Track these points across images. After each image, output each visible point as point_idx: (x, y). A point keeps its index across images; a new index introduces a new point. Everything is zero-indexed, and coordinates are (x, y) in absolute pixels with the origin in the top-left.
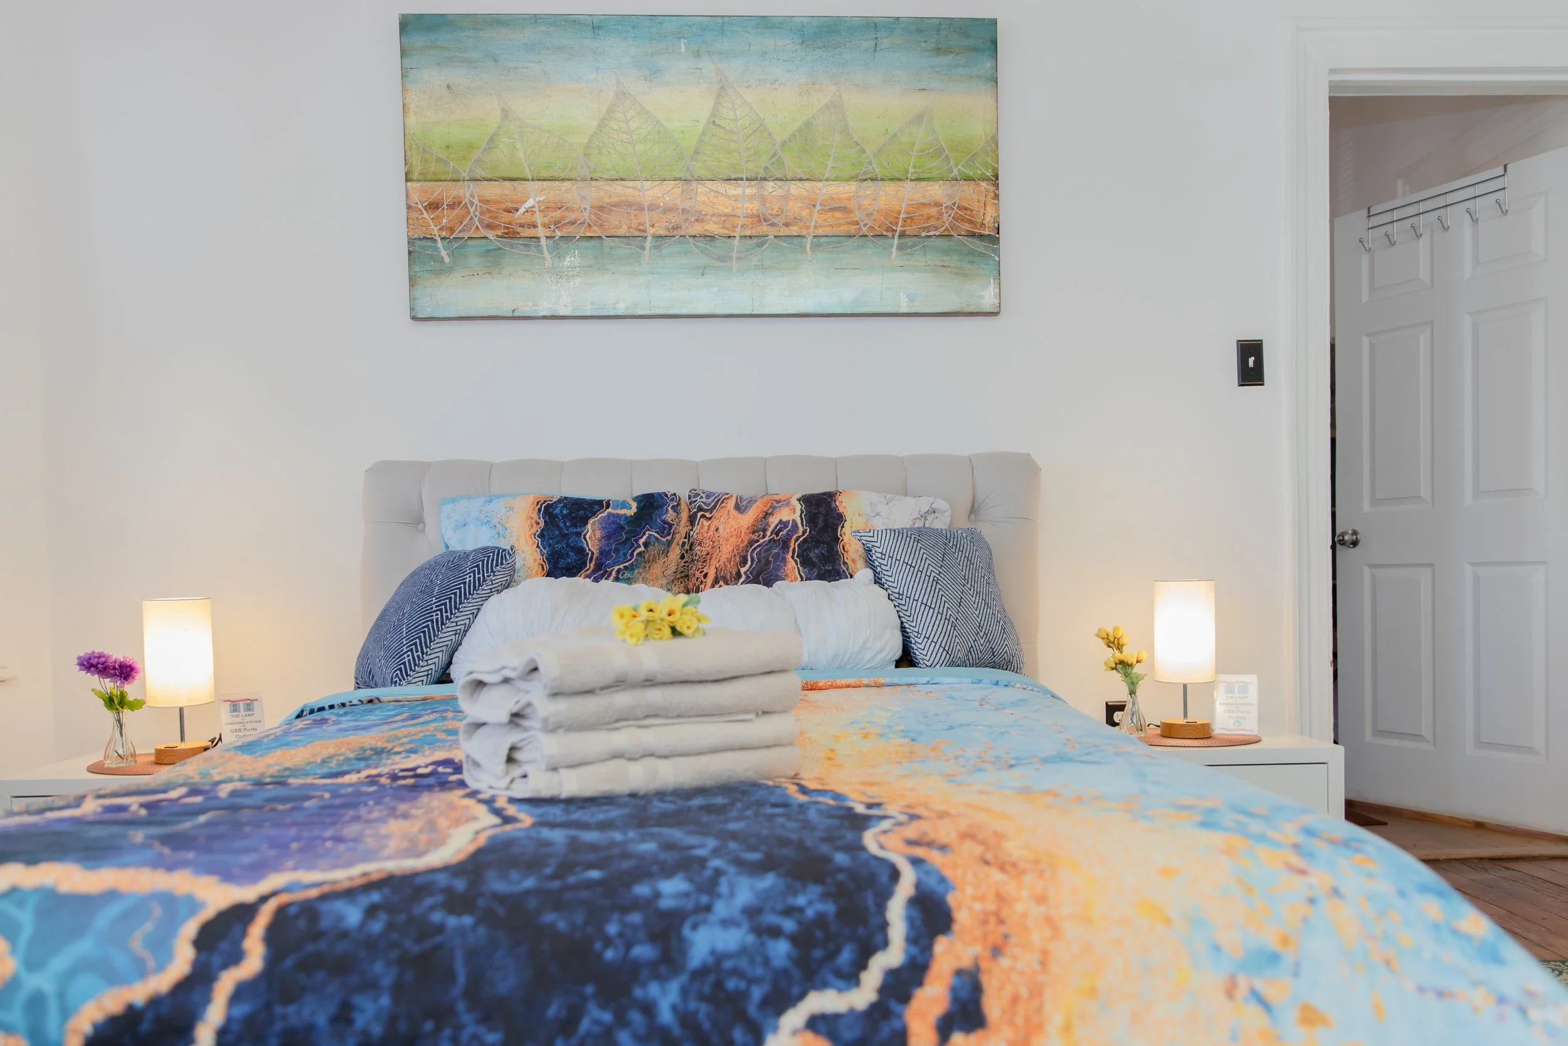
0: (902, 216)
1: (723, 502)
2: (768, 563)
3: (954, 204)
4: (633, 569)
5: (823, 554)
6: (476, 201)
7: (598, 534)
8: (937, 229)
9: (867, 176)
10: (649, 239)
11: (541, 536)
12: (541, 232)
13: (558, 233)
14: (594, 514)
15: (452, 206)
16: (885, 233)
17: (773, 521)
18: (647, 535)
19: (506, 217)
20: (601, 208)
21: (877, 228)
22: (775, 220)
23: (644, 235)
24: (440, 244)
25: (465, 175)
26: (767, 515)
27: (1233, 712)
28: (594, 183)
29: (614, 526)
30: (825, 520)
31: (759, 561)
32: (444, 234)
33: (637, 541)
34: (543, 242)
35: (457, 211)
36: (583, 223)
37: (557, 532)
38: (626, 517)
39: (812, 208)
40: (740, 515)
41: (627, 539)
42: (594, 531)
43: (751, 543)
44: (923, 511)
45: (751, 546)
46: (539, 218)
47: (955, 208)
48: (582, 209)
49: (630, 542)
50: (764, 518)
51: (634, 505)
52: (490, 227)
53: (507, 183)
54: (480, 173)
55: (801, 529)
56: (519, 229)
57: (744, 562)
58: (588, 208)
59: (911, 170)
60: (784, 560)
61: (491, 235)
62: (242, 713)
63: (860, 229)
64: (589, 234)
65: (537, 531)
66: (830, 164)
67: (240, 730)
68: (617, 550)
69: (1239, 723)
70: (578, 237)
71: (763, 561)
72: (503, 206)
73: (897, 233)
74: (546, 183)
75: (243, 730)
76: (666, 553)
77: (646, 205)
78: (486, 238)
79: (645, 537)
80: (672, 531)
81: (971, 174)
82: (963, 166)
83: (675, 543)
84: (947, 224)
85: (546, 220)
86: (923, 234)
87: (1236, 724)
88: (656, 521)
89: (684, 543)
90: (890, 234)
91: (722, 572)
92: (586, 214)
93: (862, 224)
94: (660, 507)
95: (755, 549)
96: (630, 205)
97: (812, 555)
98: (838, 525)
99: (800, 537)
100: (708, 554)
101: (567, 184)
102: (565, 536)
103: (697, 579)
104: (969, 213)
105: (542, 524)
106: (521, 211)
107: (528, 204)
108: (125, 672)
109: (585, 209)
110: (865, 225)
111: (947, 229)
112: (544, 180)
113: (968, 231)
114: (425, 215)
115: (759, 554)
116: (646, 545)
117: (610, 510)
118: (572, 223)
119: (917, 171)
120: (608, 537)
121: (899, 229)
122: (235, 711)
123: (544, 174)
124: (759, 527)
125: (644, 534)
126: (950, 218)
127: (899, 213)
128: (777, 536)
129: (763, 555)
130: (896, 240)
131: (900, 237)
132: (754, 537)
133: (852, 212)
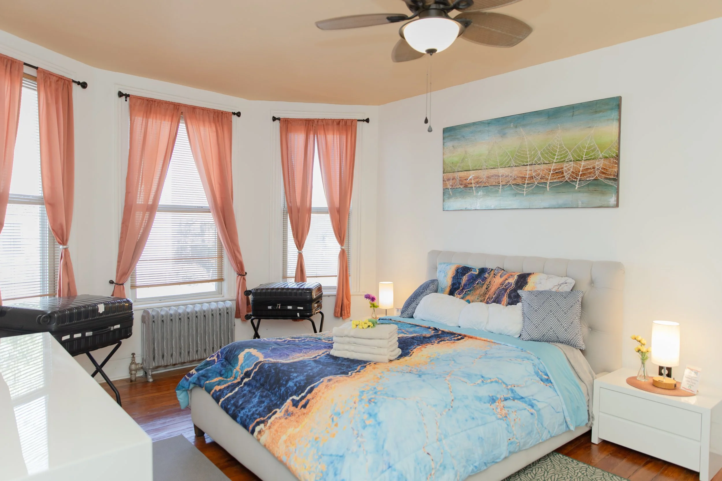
0: (581, 173)
1: (498, 274)
2: (500, 295)
3: (600, 168)
4: (470, 291)
5: (515, 295)
6: (458, 178)
7: (466, 279)
8: (593, 177)
9: (568, 160)
10: (501, 186)
11: (453, 278)
12: (473, 185)
13: (477, 186)
14: (468, 272)
15: (453, 179)
16: (574, 180)
17: (507, 282)
19: (465, 181)
20: (488, 177)
21: (571, 178)
22: (537, 178)
23: (499, 185)
24: (450, 190)
25: (456, 170)
26: (507, 279)
28: (487, 170)
29: (471, 277)
30: (521, 284)
32: (451, 187)
33: (475, 282)
34: (474, 188)
35: (454, 181)
36: (483, 182)
38: (475, 275)
39: (550, 173)
40: (500, 279)
41: (472, 282)
42: (465, 278)
45: (498, 289)
46: (473, 182)
47: (600, 169)
49: (473, 283)
50: (505, 280)
51: (478, 271)
52: (461, 184)
53: (465, 172)
54: (460, 170)
55: (512, 286)
56: (468, 185)
58: (485, 177)
59: (584, 156)
60: (504, 295)
61: (461, 187)
63: (565, 179)
64: (485, 185)
65: (453, 276)
66: (556, 157)
68: (469, 285)
70: (482, 186)
72: (465, 178)
73: (578, 180)
74: (475, 171)
76: (482, 287)
77: (500, 175)
78: (460, 188)
80: (486, 280)
81: (607, 156)
82: (604, 153)
83: (485, 284)
84: (597, 175)
85: (474, 182)
86: (588, 179)
88: (482, 277)
89: (489, 284)
90: (576, 180)
91: (490, 295)
92: (484, 179)
93: (566, 177)
94: (485, 272)
96: (496, 176)
97: (512, 295)
98: (524, 286)
99: (511, 288)
100: (490, 289)
101: (480, 171)
102: (458, 278)
104: (606, 170)
105: (455, 274)
106: (468, 180)
107: (470, 178)
111: (597, 177)
112: (474, 170)
113: (605, 177)
114: (447, 182)
115: (498, 292)
116: (477, 284)
117: (472, 272)
118: (481, 182)
119: (586, 156)
120: (468, 280)
121: (579, 178)
122: (398, 311)
123: (475, 169)
124: (502, 284)
125: (478, 280)
126: (598, 173)
127: (579, 172)
128: (505, 287)
129: (499, 293)
130: (578, 182)
131: (579, 181)
132: (500, 286)
133: (563, 173)
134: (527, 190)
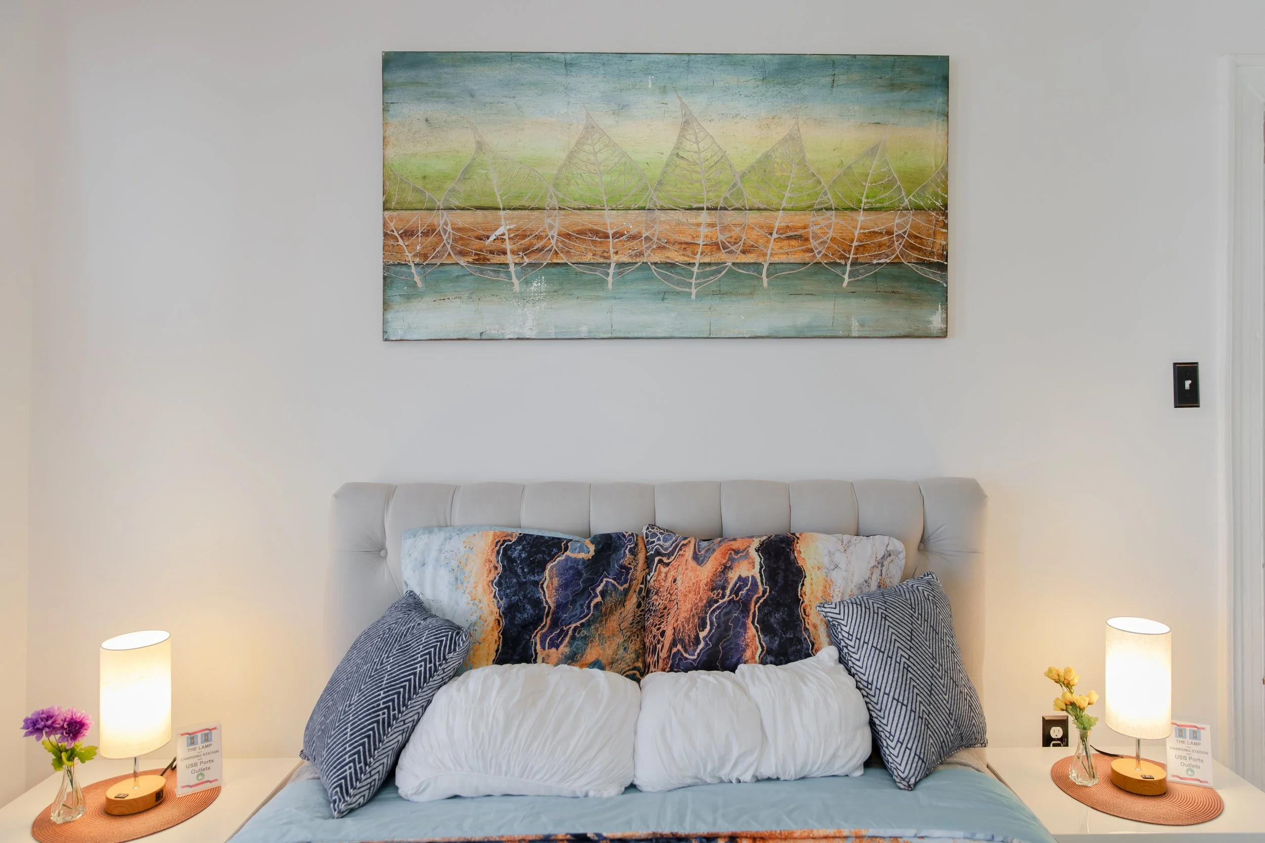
0: (855, 244)
1: (680, 549)
2: (727, 629)
3: (905, 233)
4: (589, 625)
5: (783, 620)
6: (449, 229)
7: (556, 581)
8: (888, 256)
9: (822, 206)
10: (613, 265)
11: (499, 584)
12: (510, 259)
13: (527, 260)
14: (552, 557)
15: (426, 234)
16: (838, 261)
17: (733, 576)
18: (604, 582)
19: (477, 244)
20: (568, 236)
21: (830, 255)
22: (733, 248)
23: (608, 261)
24: (413, 270)
25: (440, 204)
26: (726, 568)
27: (1185, 758)
28: (562, 212)
29: (571, 572)
30: (785, 577)
31: (719, 626)
32: (417, 260)
33: (594, 590)
34: (512, 268)
35: (431, 238)
36: (550, 250)
37: (515, 580)
38: (584, 561)
39: (769, 236)
40: (699, 567)
41: (585, 589)
42: (551, 578)
43: (711, 602)
44: (879, 557)
45: (710, 607)
46: (508, 246)
47: (906, 236)
48: (550, 236)
49: (587, 591)
50: (723, 572)
51: (592, 548)
52: (462, 253)
53: (479, 212)
54: (455, 202)
55: (761, 589)
56: (489, 256)
57: (703, 626)
58: (556, 235)
59: (864, 200)
60: (744, 626)
61: (462, 261)
62: (200, 745)
63: (814, 256)
64: (555, 261)
65: (495, 578)
66: (787, 194)
67: (196, 765)
68: (574, 602)
69: (1192, 771)
70: (545, 264)
71: (723, 626)
72: (475, 234)
73: (850, 262)
74: (516, 212)
75: (199, 764)
76: (622, 603)
77: (611, 232)
78: (457, 264)
79: (602, 585)
80: (629, 577)
81: (922, 204)
82: (914, 196)
83: (631, 591)
84: (898, 252)
85: (515, 247)
86: (875, 262)
87: (1190, 773)
88: (614, 566)
89: (641, 589)
90: (843, 262)
91: (681, 634)
92: (553, 242)
93: (816, 252)
94: (617, 549)
95: (714, 611)
96: (596, 233)
97: (772, 620)
98: (797, 583)
99: (759, 598)
100: (665, 608)
101: (536, 213)
102: (521, 585)
103: (654, 637)
104: (919, 241)
105: (500, 569)
106: (492, 238)
107: (498, 233)
108: (75, 728)
109: (553, 237)
110: (819, 252)
111: (897, 257)
112: (514, 209)
113: (918, 258)
114: (401, 242)
115: (718, 618)
116: (603, 594)
117: (568, 553)
118: (540, 250)
119: (869, 200)
120: (564, 586)
121: (851, 256)
122: (192, 743)
123: (516, 203)
124: (717, 585)
125: (602, 582)
126: (901, 246)
127: (852, 241)
128: (737, 596)
129: (723, 619)
130: (848, 268)
131: (852, 264)
132: (713, 595)
133: (807, 240)
134: (700, 284)
